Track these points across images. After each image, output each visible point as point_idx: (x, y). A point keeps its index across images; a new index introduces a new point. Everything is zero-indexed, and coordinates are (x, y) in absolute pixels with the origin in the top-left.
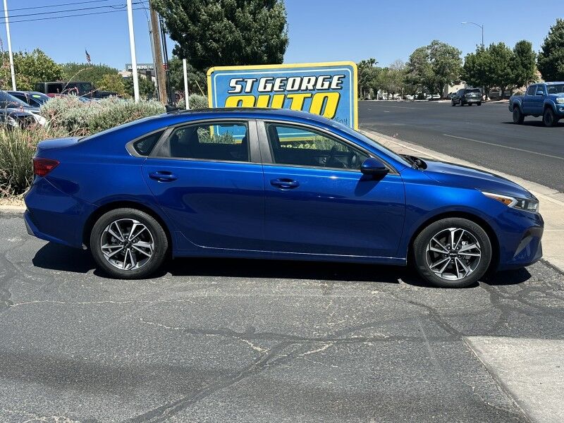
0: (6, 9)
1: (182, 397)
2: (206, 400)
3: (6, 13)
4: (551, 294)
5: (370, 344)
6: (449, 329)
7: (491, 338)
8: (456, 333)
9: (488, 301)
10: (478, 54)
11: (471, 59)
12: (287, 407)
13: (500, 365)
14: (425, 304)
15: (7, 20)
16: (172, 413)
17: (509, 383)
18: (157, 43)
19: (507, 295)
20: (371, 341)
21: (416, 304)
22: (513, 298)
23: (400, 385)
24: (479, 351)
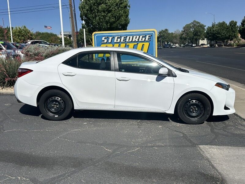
0: (9, 8)
1: (73, 169)
2: (83, 170)
3: (9, 10)
4: (237, 128)
5: (156, 148)
6: (191, 142)
7: (209, 146)
8: (194, 144)
9: (209, 130)
10: (212, 26)
11: (209, 29)
12: (118, 174)
13: (212, 157)
14: (182, 132)
15: (9, 13)
16: (69, 176)
17: (215, 165)
18: (73, 23)
19: (218, 128)
20: (157, 146)
21: (178, 132)
22: (220, 129)
23: (167, 165)
24: (203, 151)
